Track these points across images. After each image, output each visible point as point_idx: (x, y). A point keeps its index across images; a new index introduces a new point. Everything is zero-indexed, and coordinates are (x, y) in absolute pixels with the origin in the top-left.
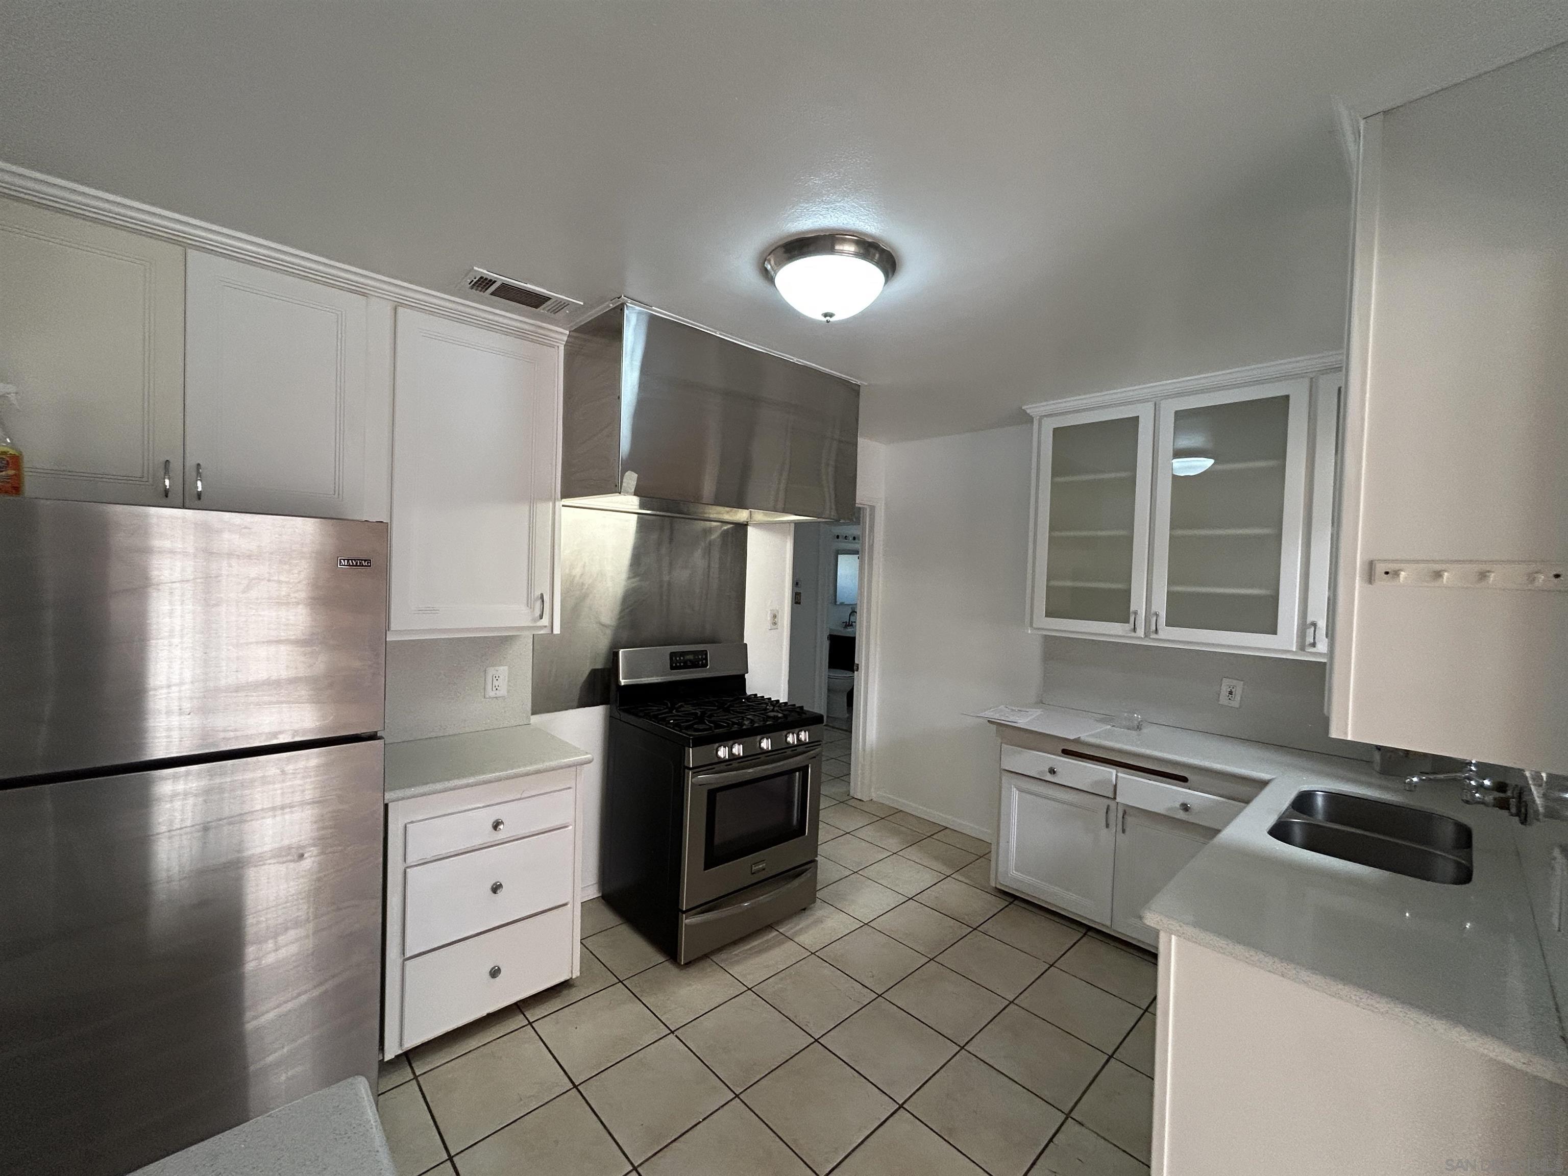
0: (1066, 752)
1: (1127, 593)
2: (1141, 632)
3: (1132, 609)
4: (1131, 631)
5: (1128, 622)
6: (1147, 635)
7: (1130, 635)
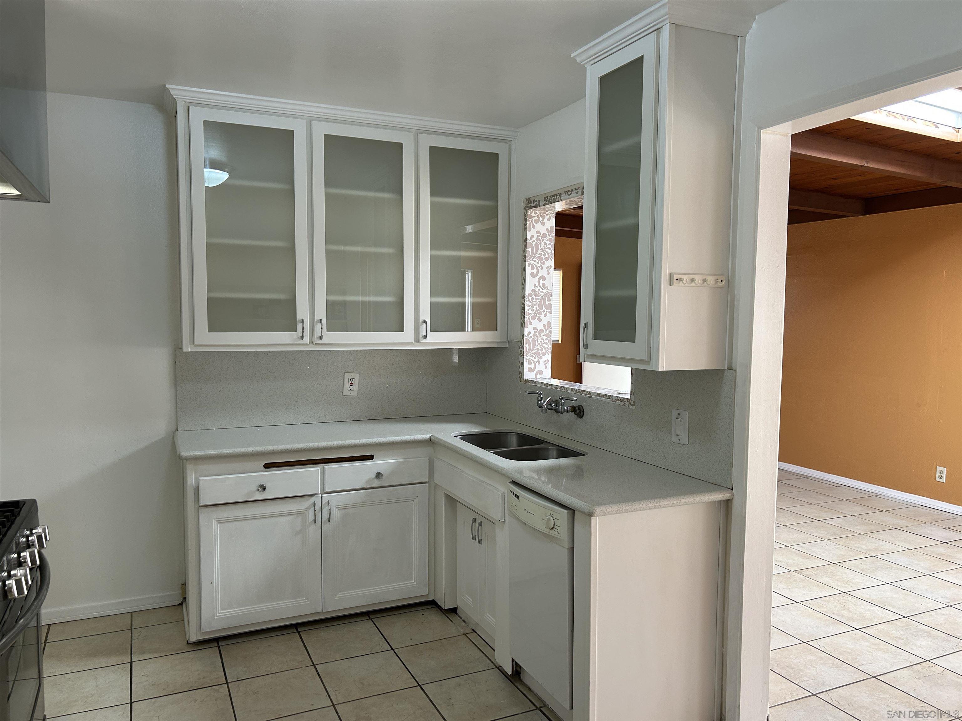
0: (268, 466)
1: (292, 302)
2: (307, 340)
3: (299, 317)
4: (298, 338)
5: (295, 331)
6: (312, 342)
7: (297, 343)
